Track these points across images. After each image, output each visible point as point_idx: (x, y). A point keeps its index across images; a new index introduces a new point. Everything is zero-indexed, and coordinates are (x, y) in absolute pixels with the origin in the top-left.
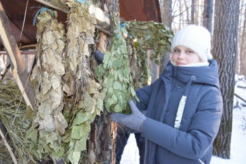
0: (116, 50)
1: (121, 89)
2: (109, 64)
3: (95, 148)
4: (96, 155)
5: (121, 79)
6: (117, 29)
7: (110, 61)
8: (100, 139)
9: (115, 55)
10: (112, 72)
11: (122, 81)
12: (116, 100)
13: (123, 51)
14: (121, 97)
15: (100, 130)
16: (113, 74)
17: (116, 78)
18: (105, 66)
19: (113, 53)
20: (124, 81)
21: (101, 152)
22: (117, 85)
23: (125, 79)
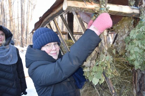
0: (140, 28)
1: (139, 52)
2: (133, 37)
3: (136, 87)
4: (136, 92)
5: (140, 46)
6: (142, 16)
7: (134, 35)
8: (139, 82)
9: (138, 32)
10: (135, 41)
11: (140, 47)
12: (135, 57)
13: (143, 29)
14: (138, 57)
15: (139, 77)
16: (135, 42)
17: (137, 45)
18: (131, 38)
19: (137, 30)
20: (141, 47)
21: (140, 91)
22: (137, 49)
23: (142, 47)
